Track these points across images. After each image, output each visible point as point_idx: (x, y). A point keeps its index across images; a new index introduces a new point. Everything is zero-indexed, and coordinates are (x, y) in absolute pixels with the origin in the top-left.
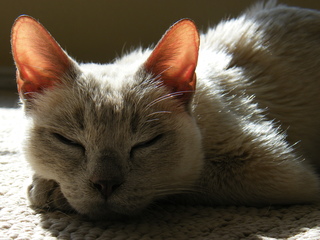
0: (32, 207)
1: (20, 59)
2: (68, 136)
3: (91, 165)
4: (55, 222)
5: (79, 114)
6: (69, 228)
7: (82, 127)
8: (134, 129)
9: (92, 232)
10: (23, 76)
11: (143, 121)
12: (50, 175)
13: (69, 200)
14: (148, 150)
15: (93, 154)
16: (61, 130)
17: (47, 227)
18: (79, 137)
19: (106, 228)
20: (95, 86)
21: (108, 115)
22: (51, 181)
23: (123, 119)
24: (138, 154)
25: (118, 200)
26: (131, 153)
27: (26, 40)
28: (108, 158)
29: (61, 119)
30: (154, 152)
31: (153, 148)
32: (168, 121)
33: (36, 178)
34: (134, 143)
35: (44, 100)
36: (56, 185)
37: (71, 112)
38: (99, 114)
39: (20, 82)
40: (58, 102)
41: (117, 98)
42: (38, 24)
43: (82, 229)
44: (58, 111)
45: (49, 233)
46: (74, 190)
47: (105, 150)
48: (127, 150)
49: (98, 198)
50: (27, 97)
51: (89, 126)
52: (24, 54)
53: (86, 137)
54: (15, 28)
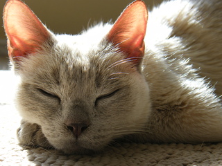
0: (21, 145)
1: (10, 31)
2: (47, 90)
3: (65, 112)
4: (38, 156)
5: (56, 73)
6: (49, 160)
7: (58, 83)
9: (67, 163)
10: (12, 44)
11: (105, 79)
12: (34, 120)
14: (108, 100)
15: (67, 104)
16: (42, 86)
17: (32, 160)
18: (55, 91)
20: (68, 52)
21: (78, 74)
22: (35, 124)
23: (90, 77)
24: (101, 104)
26: (96, 103)
28: (78, 106)
30: (113, 102)
31: (112, 98)
33: (23, 123)
34: (98, 95)
35: (29, 62)
36: (38, 127)
37: (49, 71)
38: (71, 73)
39: (10, 49)
40: (40, 64)
41: (84, 62)
42: (24, 5)
43: (59, 161)
44: (40, 71)
46: (53, 132)
47: (76, 101)
48: (93, 100)
49: (71, 137)
50: (16, 60)
51: (64, 82)
52: (13, 27)
53: (61, 91)
54: (6, 8)
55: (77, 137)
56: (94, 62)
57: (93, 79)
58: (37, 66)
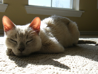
1: (4, 24)
2: (14, 40)
4: (11, 57)
5: (16, 35)
6: (14, 58)
7: (16, 38)
8: (27, 38)
9: (19, 59)
10: (5, 28)
13: (14, 53)
14: (30, 42)
16: (12, 39)
17: (9, 58)
18: (16, 40)
19: (22, 58)
20: (19, 30)
21: (22, 35)
22: (11, 49)
23: (25, 36)
24: (28, 43)
25: (24, 52)
26: (27, 43)
27: (5, 21)
28: (22, 44)
29: (12, 36)
30: (31, 43)
31: (31, 42)
32: (34, 37)
33: (8, 49)
34: (27, 41)
35: (9, 32)
38: (20, 35)
39: (4, 29)
40: (12, 33)
41: (24, 32)
42: (8, 18)
43: (16, 59)
44: (11, 35)
45: (10, 59)
46: (15, 51)
48: (26, 42)
49: (20, 52)
51: (18, 37)
52: (5, 23)
54: (3, 18)
55: (21, 52)
56: (26, 32)
57: (26, 37)
58: (11, 33)
